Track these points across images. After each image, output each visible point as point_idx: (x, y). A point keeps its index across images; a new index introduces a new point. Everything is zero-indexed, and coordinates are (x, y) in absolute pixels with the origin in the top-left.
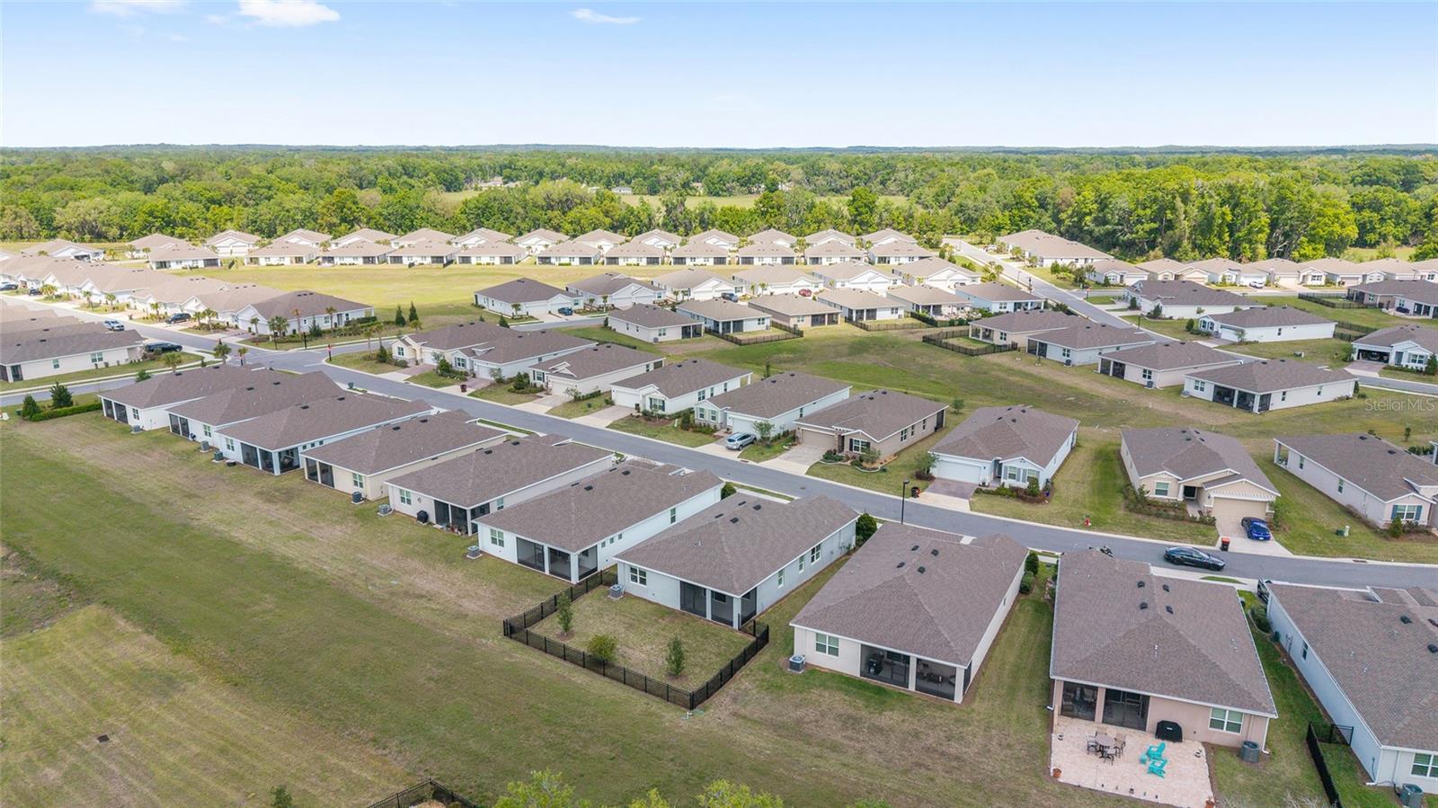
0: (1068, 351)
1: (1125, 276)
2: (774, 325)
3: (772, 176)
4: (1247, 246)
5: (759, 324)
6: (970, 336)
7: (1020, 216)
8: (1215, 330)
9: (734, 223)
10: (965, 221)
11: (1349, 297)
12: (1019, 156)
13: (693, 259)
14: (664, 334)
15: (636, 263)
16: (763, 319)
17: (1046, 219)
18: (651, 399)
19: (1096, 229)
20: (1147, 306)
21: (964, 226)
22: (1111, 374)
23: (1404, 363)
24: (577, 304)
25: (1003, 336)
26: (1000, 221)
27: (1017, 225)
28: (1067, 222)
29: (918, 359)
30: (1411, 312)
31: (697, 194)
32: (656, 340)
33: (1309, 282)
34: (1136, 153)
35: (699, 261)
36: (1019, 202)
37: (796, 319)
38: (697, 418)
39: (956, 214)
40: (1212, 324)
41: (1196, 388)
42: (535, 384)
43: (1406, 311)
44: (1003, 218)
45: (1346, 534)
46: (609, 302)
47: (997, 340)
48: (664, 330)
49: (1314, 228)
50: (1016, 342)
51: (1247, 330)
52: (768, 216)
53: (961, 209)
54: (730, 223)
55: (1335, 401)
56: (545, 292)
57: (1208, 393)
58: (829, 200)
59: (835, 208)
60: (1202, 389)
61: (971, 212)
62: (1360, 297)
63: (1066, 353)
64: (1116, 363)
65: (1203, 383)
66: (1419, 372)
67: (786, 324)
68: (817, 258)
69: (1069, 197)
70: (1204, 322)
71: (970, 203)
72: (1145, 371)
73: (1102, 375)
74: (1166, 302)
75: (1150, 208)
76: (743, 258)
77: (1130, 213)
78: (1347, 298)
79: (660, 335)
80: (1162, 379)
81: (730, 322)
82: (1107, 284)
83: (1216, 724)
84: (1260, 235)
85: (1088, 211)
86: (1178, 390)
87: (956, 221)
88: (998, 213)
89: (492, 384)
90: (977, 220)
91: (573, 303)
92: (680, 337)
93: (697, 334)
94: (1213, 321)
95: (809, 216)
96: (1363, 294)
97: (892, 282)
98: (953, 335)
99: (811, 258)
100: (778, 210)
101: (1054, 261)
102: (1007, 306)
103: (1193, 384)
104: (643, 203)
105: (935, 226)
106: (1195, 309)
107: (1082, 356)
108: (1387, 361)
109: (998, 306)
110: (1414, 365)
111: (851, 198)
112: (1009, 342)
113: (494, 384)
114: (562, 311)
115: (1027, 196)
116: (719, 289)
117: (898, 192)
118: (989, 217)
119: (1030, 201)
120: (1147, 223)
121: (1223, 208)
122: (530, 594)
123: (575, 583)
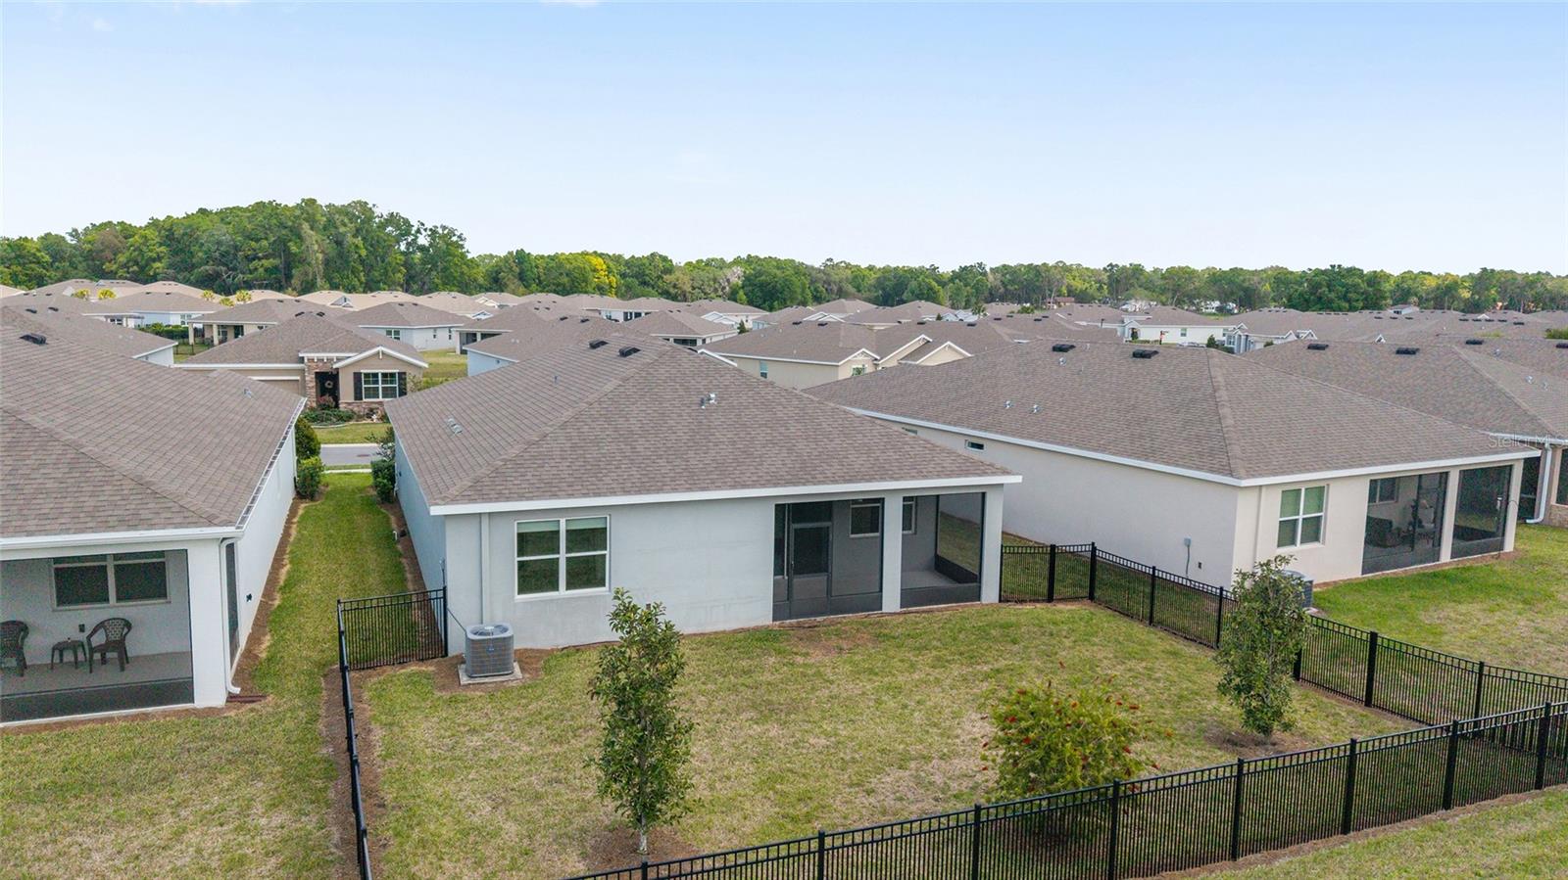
69: (116, 241)
75: (266, 239)
77: (237, 247)
119: (38, 254)
120: (266, 257)
121: (356, 241)
122: (39, 815)
123: (219, 701)
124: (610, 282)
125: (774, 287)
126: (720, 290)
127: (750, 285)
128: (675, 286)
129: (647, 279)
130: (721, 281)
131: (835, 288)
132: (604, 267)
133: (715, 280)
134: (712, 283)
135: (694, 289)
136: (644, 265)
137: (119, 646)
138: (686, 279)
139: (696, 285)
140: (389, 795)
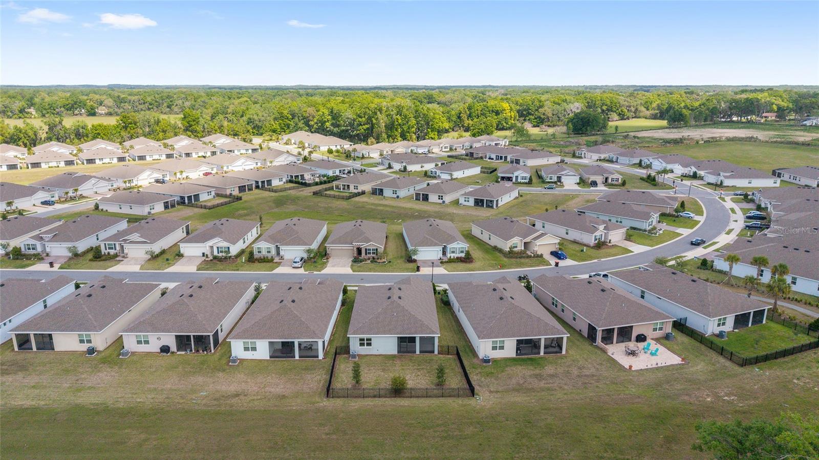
0: (396, 191)
1: (370, 152)
2: (218, 195)
3: (89, 104)
4: (408, 134)
5: (208, 195)
6: (335, 189)
7: (284, 124)
8: (437, 174)
9: (104, 134)
10: (254, 128)
11: (467, 155)
12: (238, 90)
13: (101, 159)
14: (153, 209)
15: (56, 165)
16: (210, 192)
17: (301, 124)
18: (218, 248)
19: (335, 130)
20: (397, 166)
21: (254, 131)
22: (421, 200)
23: (519, 180)
24: (53, 197)
25: (356, 188)
26: (274, 127)
27: (283, 129)
28: (315, 126)
29: (319, 204)
30: (495, 159)
31: (33, 117)
32: (149, 213)
33: (444, 150)
34: (300, 89)
35: (107, 160)
36: (282, 117)
37: (230, 190)
38: (256, 255)
39: (248, 124)
40: (436, 172)
41: (465, 201)
42: (109, 253)
43: (492, 159)
44: (276, 126)
45: (585, 251)
46: (79, 193)
47: (352, 189)
48: (153, 206)
49: (432, 125)
50: (364, 189)
51: (453, 173)
52: (128, 129)
53: (250, 122)
54: (102, 134)
55: (514, 199)
56: (28, 191)
57: (471, 202)
58: (169, 118)
59: (173, 122)
60: (468, 201)
61: (257, 123)
62: (472, 154)
63: (395, 192)
64: (423, 194)
65: (468, 198)
66: (526, 183)
67: (224, 193)
68: (189, 153)
69: (313, 113)
70: (432, 171)
71: (256, 117)
72: (439, 196)
73: (417, 201)
74: (409, 163)
75: (364, 117)
76: (138, 156)
77: (354, 120)
78: (466, 156)
79: (151, 209)
80: (448, 199)
81: (191, 196)
82: (363, 157)
83: (655, 330)
84: (413, 129)
85: (326, 120)
86: (456, 202)
87: (249, 128)
88: (272, 122)
89: (70, 259)
90: (261, 127)
91: (50, 197)
92: (164, 210)
93: (173, 206)
94: (436, 170)
95: (158, 128)
96: (473, 153)
97: (255, 164)
98: (326, 190)
99: (185, 154)
100: (135, 125)
101: (328, 147)
102: (336, 172)
103: (464, 199)
104: (28, 124)
105: (238, 131)
106: (420, 166)
107: (403, 193)
108: (512, 181)
109: (332, 172)
110: (522, 181)
111: (183, 116)
112: (360, 190)
113: (73, 258)
114: (45, 203)
115: (285, 112)
116: (151, 177)
117: (180, 112)
118: (267, 125)
119: (288, 115)
120: (364, 125)
121: (397, 117)
122: (303, 372)
123: (321, 359)
124: (511, 116)
125: (589, 120)
126: (567, 115)
127: (577, 118)
128: (544, 114)
129: (530, 111)
130: (568, 111)
131: (633, 109)
132: (509, 108)
133: (565, 110)
134: (563, 112)
135: (553, 115)
136: (529, 104)
137: (311, 348)
138: (549, 110)
139: (554, 113)
140: (336, 375)
